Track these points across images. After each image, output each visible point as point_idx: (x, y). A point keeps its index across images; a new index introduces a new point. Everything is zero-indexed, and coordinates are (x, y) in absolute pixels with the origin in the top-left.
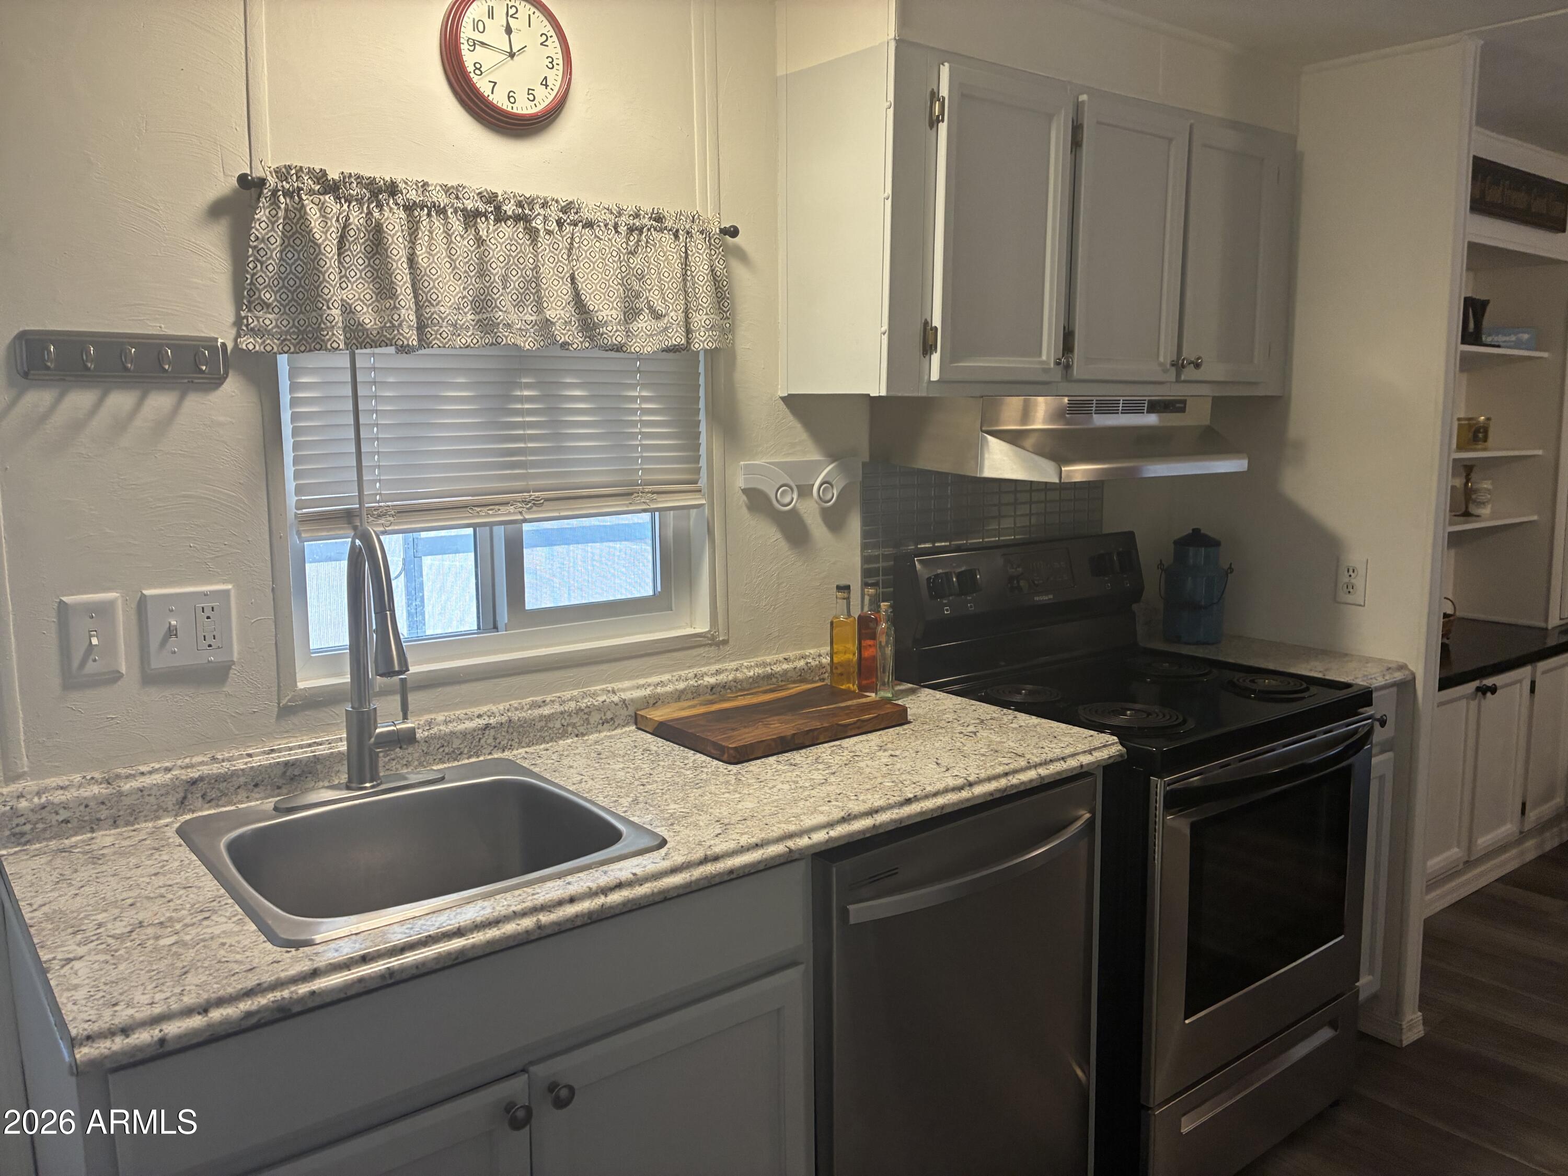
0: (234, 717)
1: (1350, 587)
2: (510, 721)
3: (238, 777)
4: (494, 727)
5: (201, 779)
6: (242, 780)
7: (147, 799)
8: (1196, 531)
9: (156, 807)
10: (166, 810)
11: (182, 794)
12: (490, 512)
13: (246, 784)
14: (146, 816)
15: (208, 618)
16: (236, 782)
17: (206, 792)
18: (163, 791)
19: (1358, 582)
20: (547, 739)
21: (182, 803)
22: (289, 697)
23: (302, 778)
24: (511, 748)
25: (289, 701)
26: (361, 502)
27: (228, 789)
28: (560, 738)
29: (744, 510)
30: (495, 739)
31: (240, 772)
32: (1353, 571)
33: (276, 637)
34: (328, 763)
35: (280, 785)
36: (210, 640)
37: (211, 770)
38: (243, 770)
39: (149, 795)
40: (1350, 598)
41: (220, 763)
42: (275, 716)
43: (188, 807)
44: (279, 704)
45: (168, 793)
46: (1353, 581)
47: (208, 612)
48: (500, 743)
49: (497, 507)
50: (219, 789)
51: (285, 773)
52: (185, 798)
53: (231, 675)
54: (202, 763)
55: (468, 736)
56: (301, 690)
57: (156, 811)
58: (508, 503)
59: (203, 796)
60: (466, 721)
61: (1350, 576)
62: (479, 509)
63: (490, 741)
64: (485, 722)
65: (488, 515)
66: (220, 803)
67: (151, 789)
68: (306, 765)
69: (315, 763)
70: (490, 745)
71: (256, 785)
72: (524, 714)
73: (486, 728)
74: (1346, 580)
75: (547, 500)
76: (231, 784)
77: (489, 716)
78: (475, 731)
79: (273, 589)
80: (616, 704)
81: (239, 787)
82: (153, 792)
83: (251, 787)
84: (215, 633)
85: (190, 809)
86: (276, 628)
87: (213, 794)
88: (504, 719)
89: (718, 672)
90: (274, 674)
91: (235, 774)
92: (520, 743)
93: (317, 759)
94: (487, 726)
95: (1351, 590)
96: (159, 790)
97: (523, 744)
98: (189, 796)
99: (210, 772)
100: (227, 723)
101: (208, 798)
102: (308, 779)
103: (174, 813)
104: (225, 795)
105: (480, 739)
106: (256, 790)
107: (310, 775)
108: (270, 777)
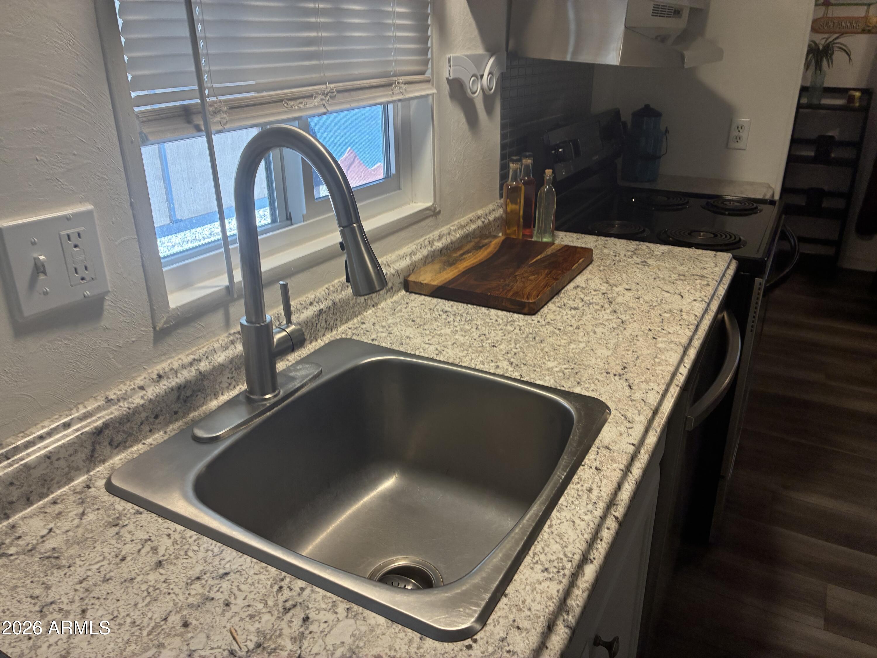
0: (115, 351)
1: (738, 138)
2: (334, 303)
3: (140, 413)
4: (325, 312)
5: (106, 425)
6: (144, 415)
7: (56, 464)
8: (647, 107)
9: (67, 469)
10: (78, 469)
11: (90, 448)
12: (301, 106)
13: (147, 418)
14: (58, 482)
15: (76, 246)
16: (138, 419)
17: (113, 437)
18: (71, 450)
19: (744, 134)
20: (357, 313)
21: (92, 456)
22: (164, 319)
23: (193, 398)
24: (336, 326)
25: (165, 323)
26: (202, 97)
27: (132, 428)
28: (364, 311)
29: (448, 99)
30: (326, 322)
31: (141, 408)
32: (742, 128)
33: (142, 258)
34: (212, 377)
35: (176, 410)
36: (82, 272)
37: (112, 413)
38: (143, 406)
39: (58, 459)
40: (736, 145)
41: (116, 404)
42: (152, 341)
43: (99, 459)
44: (154, 328)
45: (76, 451)
46: (741, 134)
47: (75, 240)
48: (329, 325)
49: (305, 100)
50: (124, 431)
51: (179, 397)
52: (93, 450)
53: (105, 307)
54: (99, 409)
55: (310, 324)
56: (174, 309)
57: (67, 474)
58: (312, 96)
59: (110, 444)
60: (303, 311)
61: (739, 131)
62: (292, 103)
63: (323, 324)
64: (318, 309)
65: (300, 109)
66: (127, 445)
67: (59, 452)
68: (195, 384)
69: (202, 380)
70: (323, 328)
71: (156, 417)
72: (341, 296)
73: (320, 314)
74: (736, 134)
75: (339, 92)
76: (134, 423)
77: (318, 303)
78: (313, 318)
79: (132, 204)
80: (394, 275)
81: (142, 424)
82: (61, 456)
83: (152, 420)
84: (86, 263)
85: (101, 460)
86: (140, 248)
87: (119, 438)
88: (329, 303)
89: (440, 237)
90: (146, 297)
91: (136, 411)
92: (341, 321)
93: (202, 376)
94: (321, 311)
95: (738, 140)
96: (67, 451)
97: (343, 321)
98: (98, 447)
99: (111, 416)
100: (109, 358)
101: (115, 444)
102: (199, 397)
103: (86, 469)
104: (130, 435)
105: (317, 324)
106: (157, 421)
107: (199, 393)
108: (167, 405)
